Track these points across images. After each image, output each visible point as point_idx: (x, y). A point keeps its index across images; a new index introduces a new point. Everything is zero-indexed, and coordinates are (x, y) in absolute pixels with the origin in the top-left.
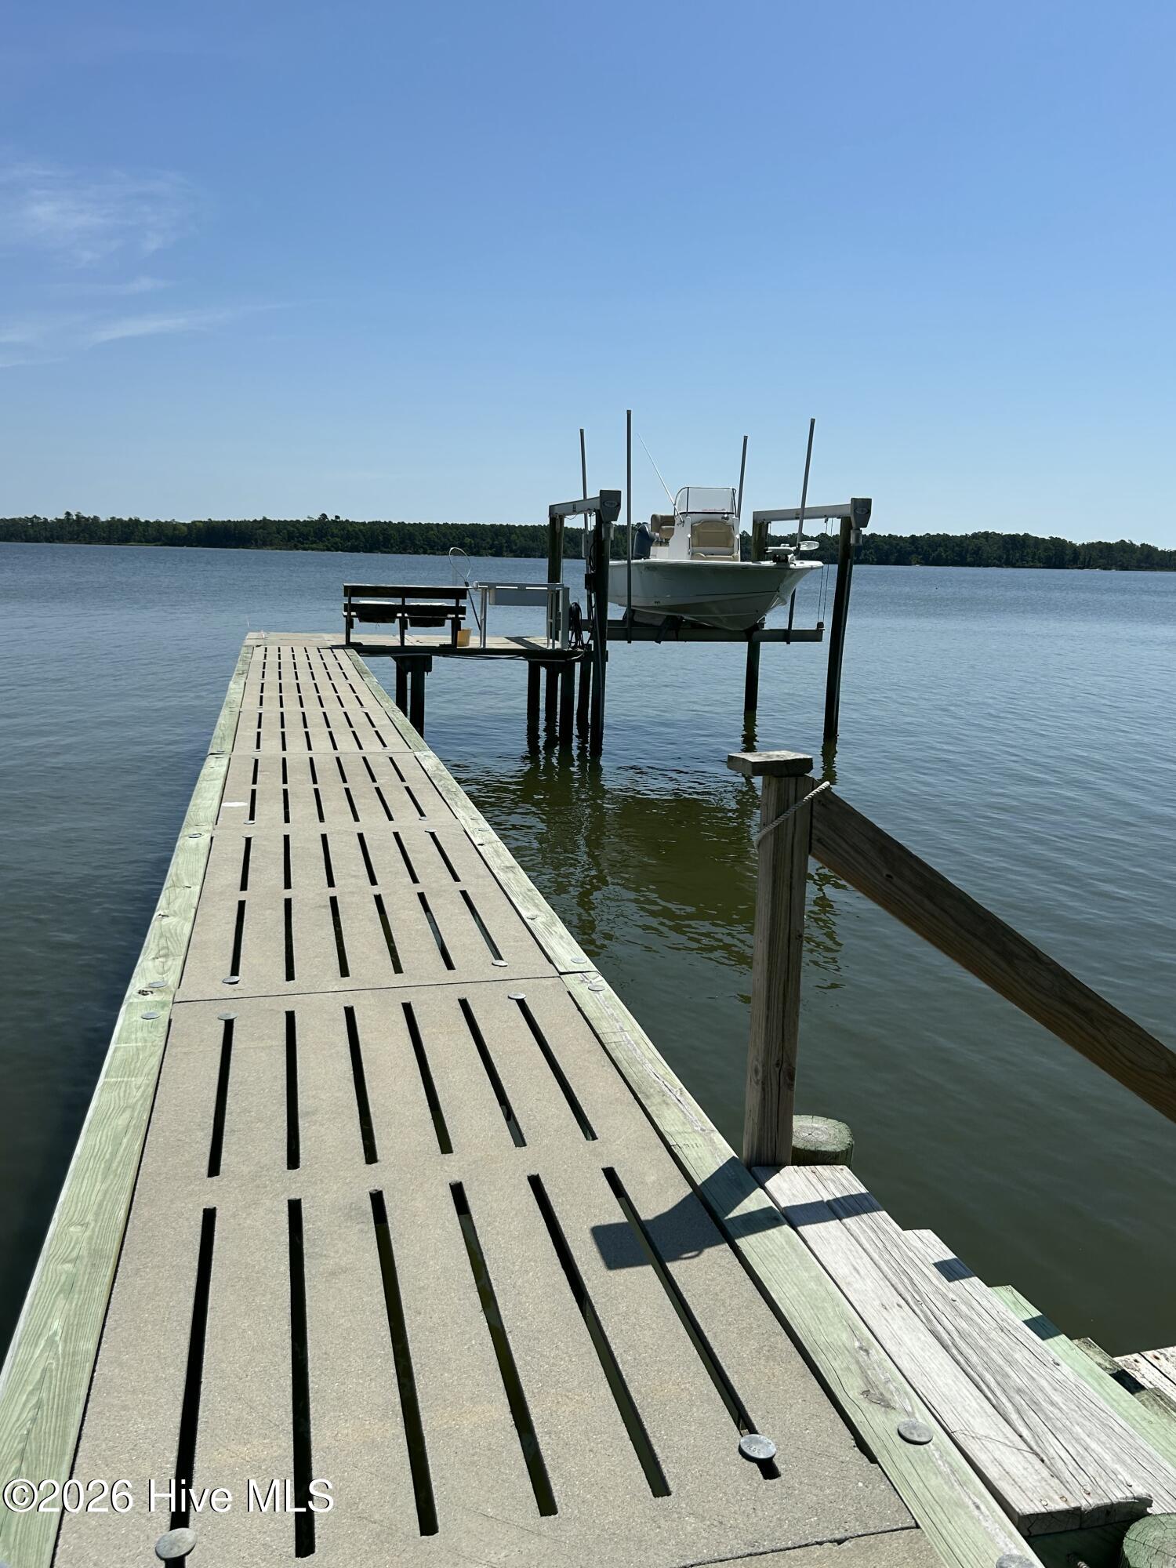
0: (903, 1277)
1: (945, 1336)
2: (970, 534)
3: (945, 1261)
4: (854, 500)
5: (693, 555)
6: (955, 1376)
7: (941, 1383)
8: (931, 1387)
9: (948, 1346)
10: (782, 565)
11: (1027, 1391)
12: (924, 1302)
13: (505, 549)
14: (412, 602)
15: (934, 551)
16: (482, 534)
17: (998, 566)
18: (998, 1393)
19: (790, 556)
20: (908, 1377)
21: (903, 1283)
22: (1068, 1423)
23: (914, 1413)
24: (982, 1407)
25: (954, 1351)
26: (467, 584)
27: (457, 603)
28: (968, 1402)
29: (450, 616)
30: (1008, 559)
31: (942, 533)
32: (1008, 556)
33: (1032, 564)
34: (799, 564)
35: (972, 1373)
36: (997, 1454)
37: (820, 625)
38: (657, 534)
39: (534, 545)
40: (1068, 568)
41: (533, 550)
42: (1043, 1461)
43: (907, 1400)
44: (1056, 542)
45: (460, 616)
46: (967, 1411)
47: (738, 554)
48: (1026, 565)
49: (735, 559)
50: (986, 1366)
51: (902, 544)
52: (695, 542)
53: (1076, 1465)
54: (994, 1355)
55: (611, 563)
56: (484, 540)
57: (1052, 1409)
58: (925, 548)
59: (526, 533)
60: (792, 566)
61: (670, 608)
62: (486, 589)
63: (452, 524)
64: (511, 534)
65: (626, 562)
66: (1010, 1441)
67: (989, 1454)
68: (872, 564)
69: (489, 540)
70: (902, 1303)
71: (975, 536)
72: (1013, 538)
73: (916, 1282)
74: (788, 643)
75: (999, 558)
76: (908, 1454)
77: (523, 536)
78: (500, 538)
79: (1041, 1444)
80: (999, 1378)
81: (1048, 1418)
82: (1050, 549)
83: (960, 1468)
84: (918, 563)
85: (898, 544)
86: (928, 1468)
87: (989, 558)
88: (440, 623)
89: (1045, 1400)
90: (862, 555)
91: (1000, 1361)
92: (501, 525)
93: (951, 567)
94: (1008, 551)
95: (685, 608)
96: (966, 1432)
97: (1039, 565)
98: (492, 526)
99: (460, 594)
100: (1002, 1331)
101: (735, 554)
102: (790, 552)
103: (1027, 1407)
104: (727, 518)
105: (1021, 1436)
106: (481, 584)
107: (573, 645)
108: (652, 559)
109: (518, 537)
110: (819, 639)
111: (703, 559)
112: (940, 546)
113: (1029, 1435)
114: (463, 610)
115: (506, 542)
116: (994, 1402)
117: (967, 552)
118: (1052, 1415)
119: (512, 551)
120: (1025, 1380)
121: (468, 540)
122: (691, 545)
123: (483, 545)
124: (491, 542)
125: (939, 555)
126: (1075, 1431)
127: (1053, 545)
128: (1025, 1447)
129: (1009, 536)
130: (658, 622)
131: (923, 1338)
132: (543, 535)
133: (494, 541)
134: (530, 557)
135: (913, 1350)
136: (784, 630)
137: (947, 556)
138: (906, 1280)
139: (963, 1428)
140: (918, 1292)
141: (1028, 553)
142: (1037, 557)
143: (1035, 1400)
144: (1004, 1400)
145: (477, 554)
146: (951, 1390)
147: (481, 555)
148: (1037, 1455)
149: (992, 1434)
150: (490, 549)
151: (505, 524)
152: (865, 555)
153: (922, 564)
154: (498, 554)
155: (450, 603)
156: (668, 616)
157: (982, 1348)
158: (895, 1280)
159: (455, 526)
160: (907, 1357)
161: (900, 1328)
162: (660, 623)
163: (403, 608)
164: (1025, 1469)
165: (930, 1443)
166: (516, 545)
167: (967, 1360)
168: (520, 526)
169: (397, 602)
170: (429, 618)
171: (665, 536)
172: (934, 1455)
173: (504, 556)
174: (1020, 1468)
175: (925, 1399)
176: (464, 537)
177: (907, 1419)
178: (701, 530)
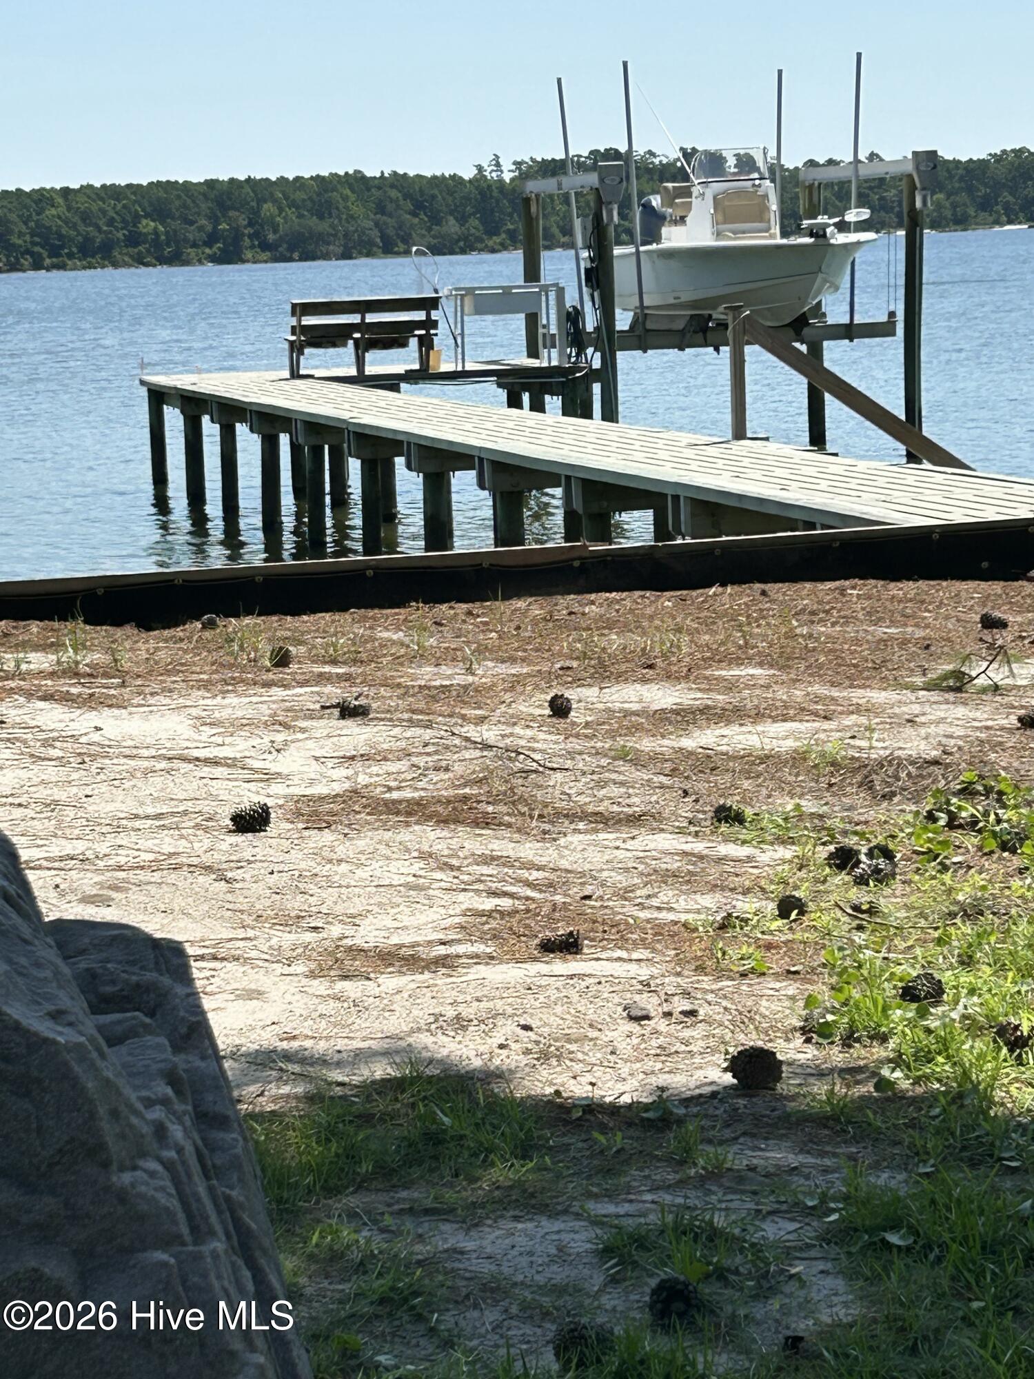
4: (915, 154)
5: (719, 235)
10: (821, 241)
13: (247, 241)
14: (371, 318)
16: (185, 206)
19: (829, 231)
26: (436, 291)
27: (428, 315)
29: (417, 332)
34: (841, 239)
37: (892, 314)
38: (670, 210)
39: (324, 227)
41: (321, 238)
45: (432, 332)
47: (776, 230)
49: (772, 236)
52: (720, 218)
55: (617, 251)
56: (192, 223)
59: (300, 196)
60: (832, 241)
61: (694, 304)
62: (462, 296)
63: (104, 186)
64: (261, 201)
65: (634, 250)
69: (203, 222)
74: (851, 340)
77: (293, 204)
78: (231, 213)
88: (403, 344)
92: (232, 180)
95: (713, 302)
98: (211, 184)
99: (430, 304)
101: (772, 231)
102: (828, 225)
104: (759, 186)
106: (456, 289)
107: (573, 360)
108: (665, 244)
109: (281, 209)
110: (893, 334)
111: (730, 238)
114: (434, 324)
115: (250, 224)
119: (265, 246)
121: (147, 226)
122: (716, 222)
123: (191, 237)
124: (209, 228)
130: (679, 325)
132: (346, 199)
133: (216, 222)
134: (314, 258)
136: (845, 325)
145: (176, 259)
147: (186, 263)
150: (209, 244)
151: (242, 178)
154: (230, 255)
155: (420, 316)
156: (692, 316)
159: (111, 192)
162: (681, 327)
163: (361, 327)
166: (275, 232)
168: (282, 180)
169: (355, 319)
170: (392, 337)
171: (679, 213)
173: (244, 261)
176: (137, 218)
178: (727, 203)
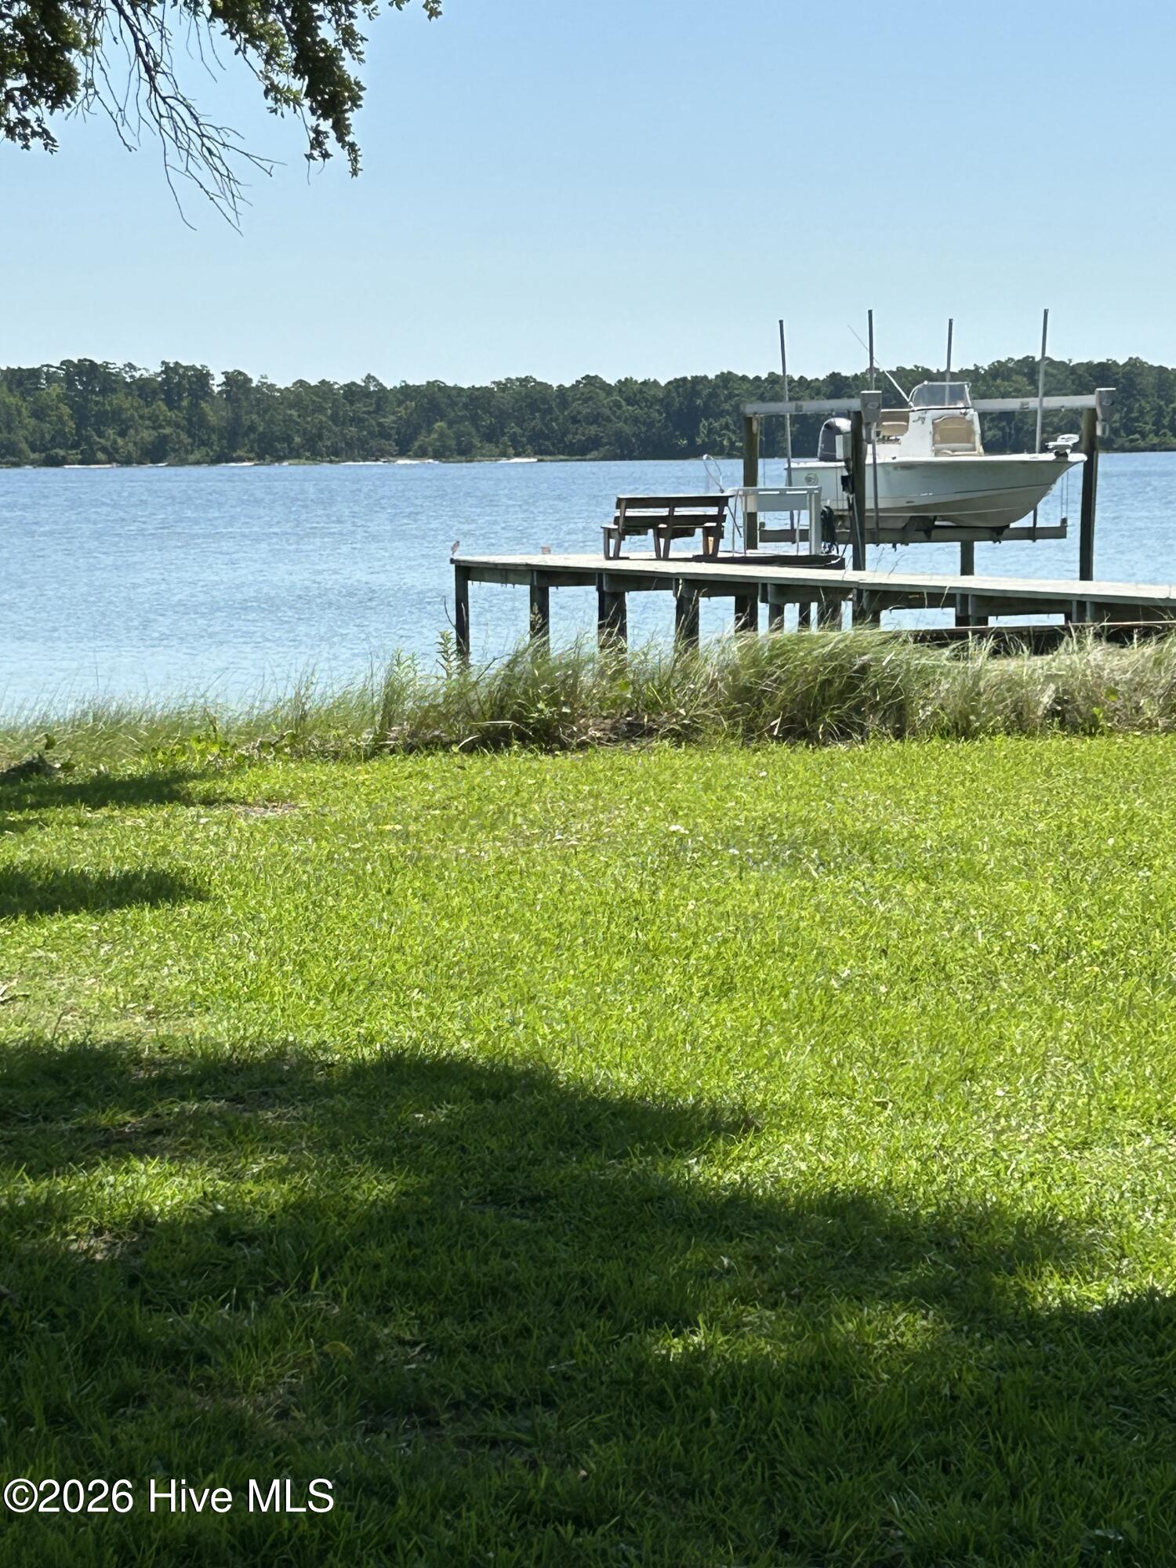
5: (937, 453)
26: (722, 491)
27: (719, 511)
29: (708, 524)
37: (1064, 521)
45: (722, 525)
47: (981, 449)
49: (979, 455)
52: (938, 438)
99: (720, 502)
101: (978, 450)
104: (966, 413)
107: (827, 549)
110: (1064, 536)
111: (946, 454)
114: (723, 518)
122: (935, 442)
136: (1028, 528)
155: (713, 511)
163: (667, 519)
178: (943, 427)
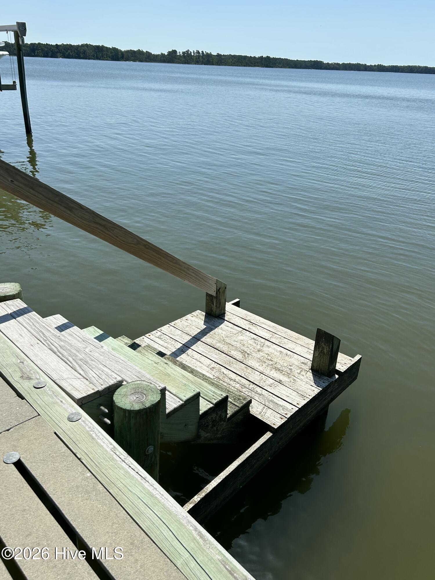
0: (40, 333)
1: (55, 349)
2: (80, 44)
3: (64, 324)
4: (18, 23)
6: (58, 361)
7: (52, 365)
8: (48, 368)
9: (56, 352)
11: (84, 359)
12: (48, 339)
15: (67, 52)
17: (94, 59)
18: (73, 362)
20: (39, 367)
21: (40, 335)
22: (97, 365)
23: (40, 378)
24: (67, 369)
25: (58, 353)
28: (62, 368)
30: (97, 56)
31: (69, 44)
32: (97, 55)
33: (107, 59)
35: (64, 359)
36: (71, 383)
37: (13, 83)
40: (120, 61)
42: (87, 380)
43: (38, 375)
44: (115, 49)
46: (61, 372)
48: (104, 59)
50: (69, 355)
51: (53, 48)
53: (99, 378)
54: (73, 351)
57: (92, 362)
58: (63, 50)
66: (76, 377)
67: (68, 383)
68: (41, 57)
70: (39, 342)
71: (82, 45)
72: (98, 47)
73: (45, 333)
74: (1, 91)
75: (94, 56)
76: (37, 393)
79: (87, 375)
80: (74, 358)
81: (90, 365)
82: (112, 52)
83: (56, 391)
84: (61, 57)
85: (51, 48)
86: (44, 395)
87: (89, 56)
89: (90, 360)
90: (36, 53)
91: (75, 352)
93: (75, 59)
94: (96, 53)
96: (60, 379)
97: (109, 59)
100: (84, 341)
103: (83, 364)
105: (80, 374)
110: (15, 89)
112: (69, 49)
113: (83, 373)
116: (72, 366)
117: (80, 53)
118: (91, 364)
120: (83, 356)
125: (69, 54)
126: (99, 367)
127: (114, 50)
128: (81, 377)
129: (96, 46)
131: (46, 352)
135: (42, 358)
137: (72, 54)
138: (41, 334)
139: (59, 378)
140: (46, 337)
141: (104, 54)
142: (108, 56)
143: (86, 361)
144: (75, 364)
146: (56, 366)
148: (85, 378)
149: (70, 376)
152: (37, 53)
153: (62, 57)
157: (68, 349)
158: (36, 335)
160: (40, 360)
161: (38, 351)
164: (81, 384)
165: (46, 387)
167: (62, 355)
172: (47, 390)
174: (79, 384)
175: (46, 373)
177: (37, 381)
